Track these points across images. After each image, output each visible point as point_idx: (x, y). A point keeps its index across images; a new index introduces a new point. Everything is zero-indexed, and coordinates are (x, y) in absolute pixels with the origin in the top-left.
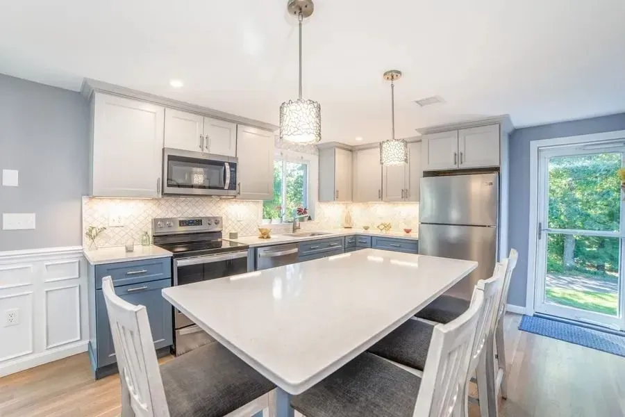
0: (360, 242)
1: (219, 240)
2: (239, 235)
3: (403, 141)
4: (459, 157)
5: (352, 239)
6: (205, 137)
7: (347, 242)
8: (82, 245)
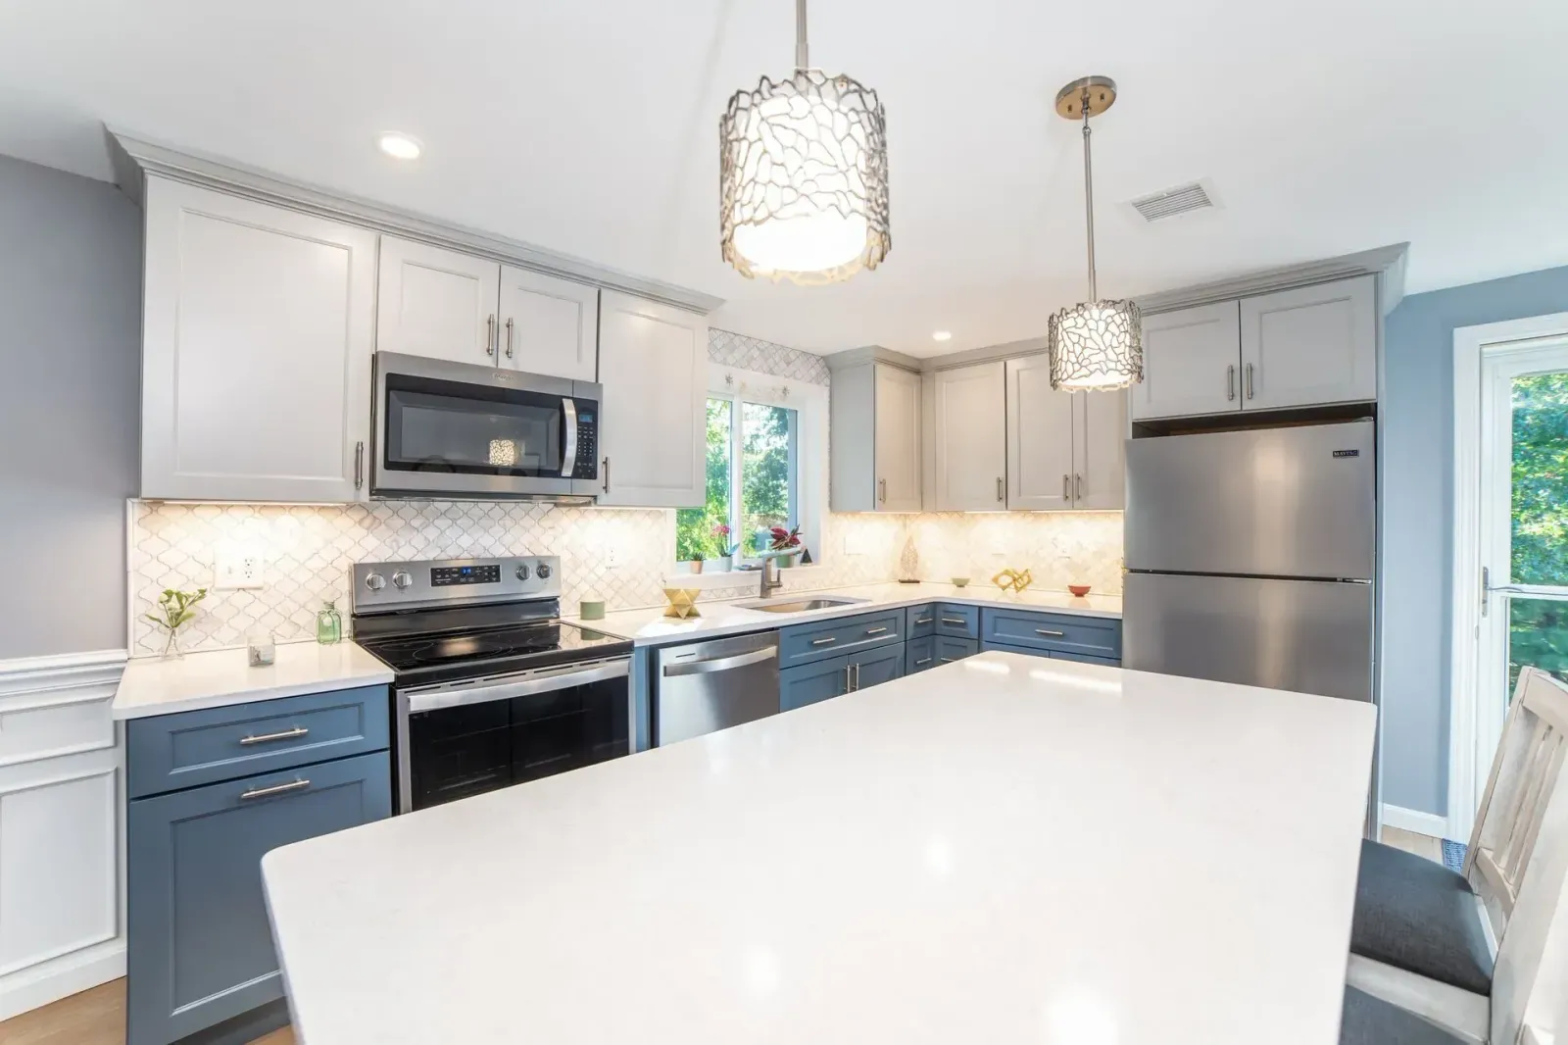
0: (946, 623)
1: (552, 623)
2: (607, 608)
3: (1131, 306)
4: (1241, 377)
5: (924, 615)
6: (503, 323)
7: (911, 624)
8: (126, 646)
